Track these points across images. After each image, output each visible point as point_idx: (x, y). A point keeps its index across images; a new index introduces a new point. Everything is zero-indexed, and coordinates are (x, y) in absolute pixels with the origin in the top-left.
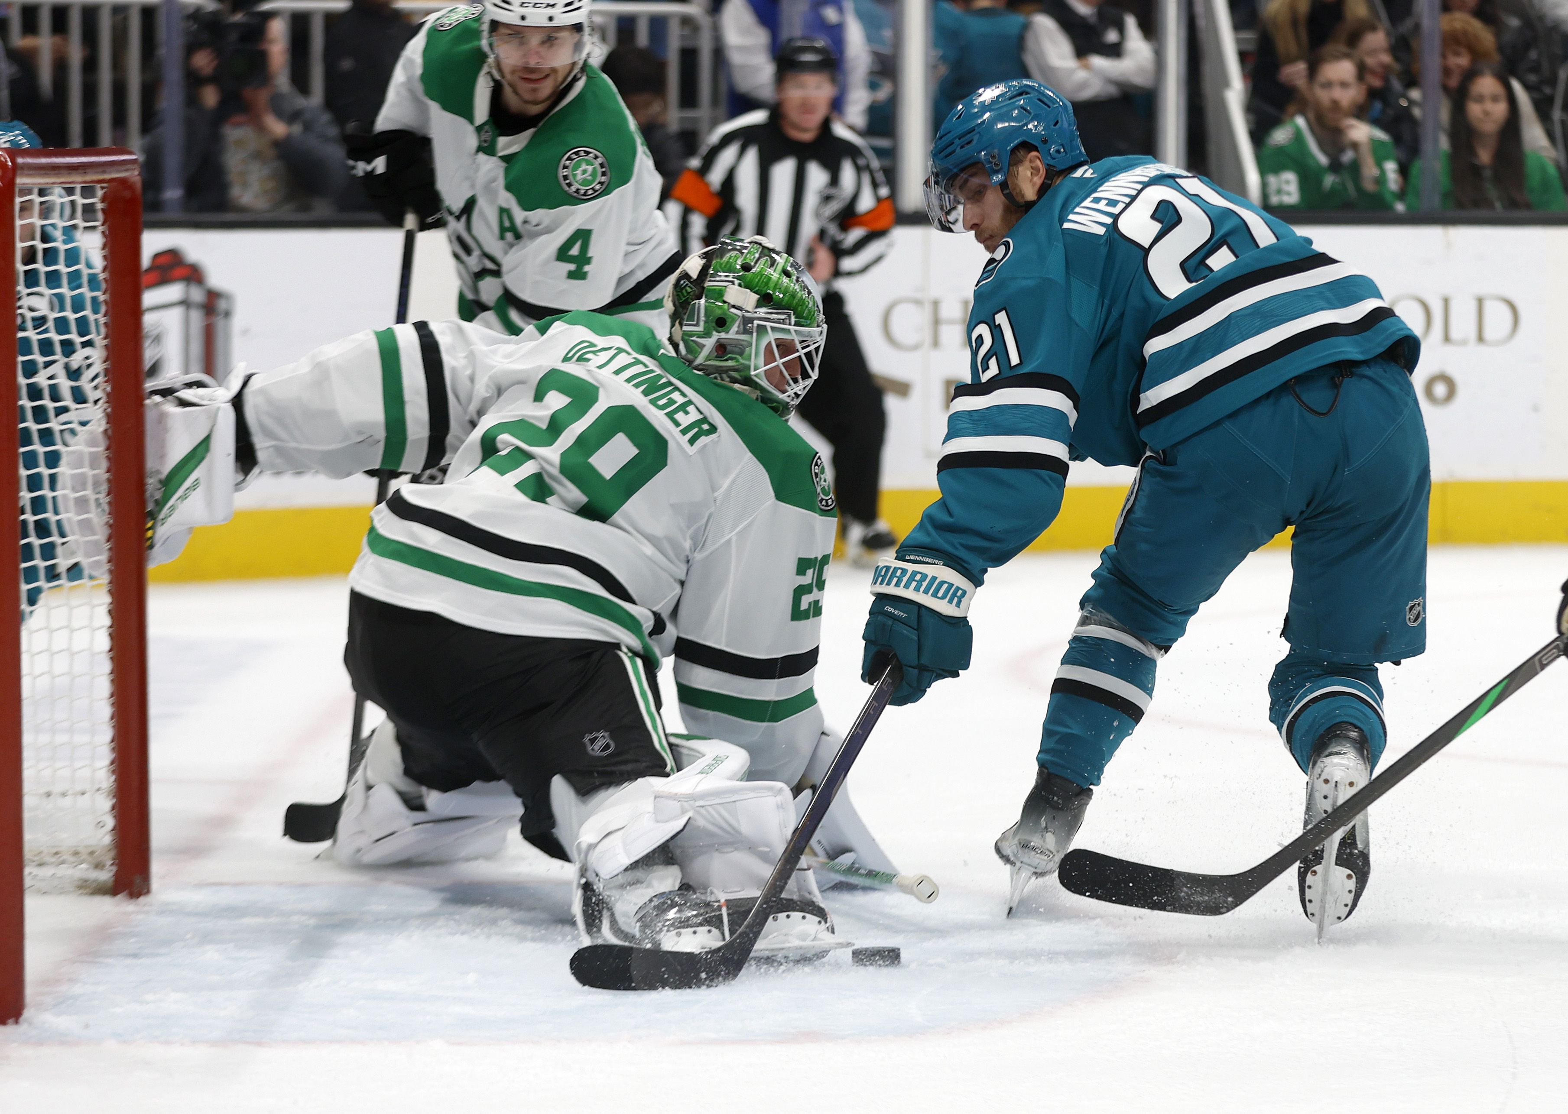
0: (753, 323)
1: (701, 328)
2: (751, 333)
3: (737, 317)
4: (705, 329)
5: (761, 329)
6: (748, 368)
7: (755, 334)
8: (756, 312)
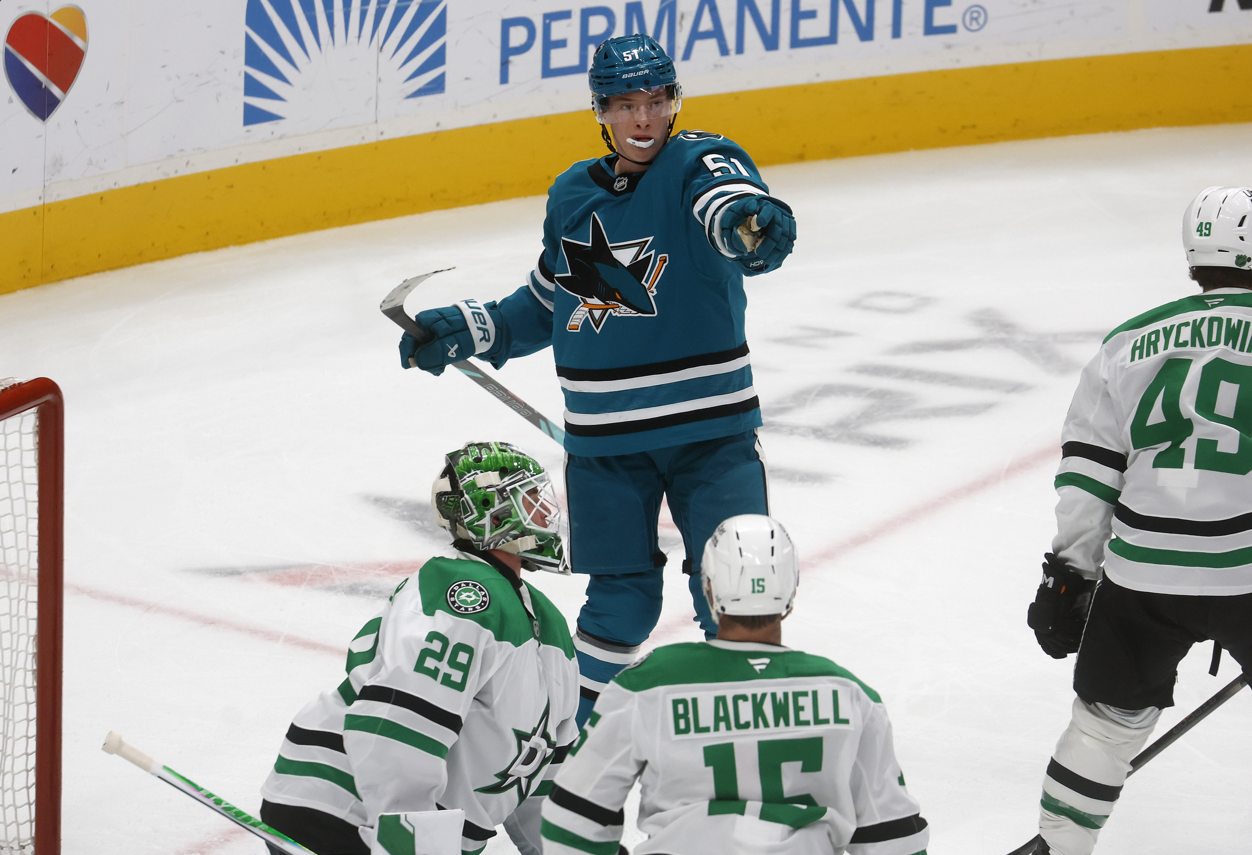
0: (506, 491)
1: (476, 514)
2: (509, 498)
3: (494, 493)
4: (478, 513)
5: (514, 491)
6: (520, 523)
7: (511, 497)
8: (504, 482)
